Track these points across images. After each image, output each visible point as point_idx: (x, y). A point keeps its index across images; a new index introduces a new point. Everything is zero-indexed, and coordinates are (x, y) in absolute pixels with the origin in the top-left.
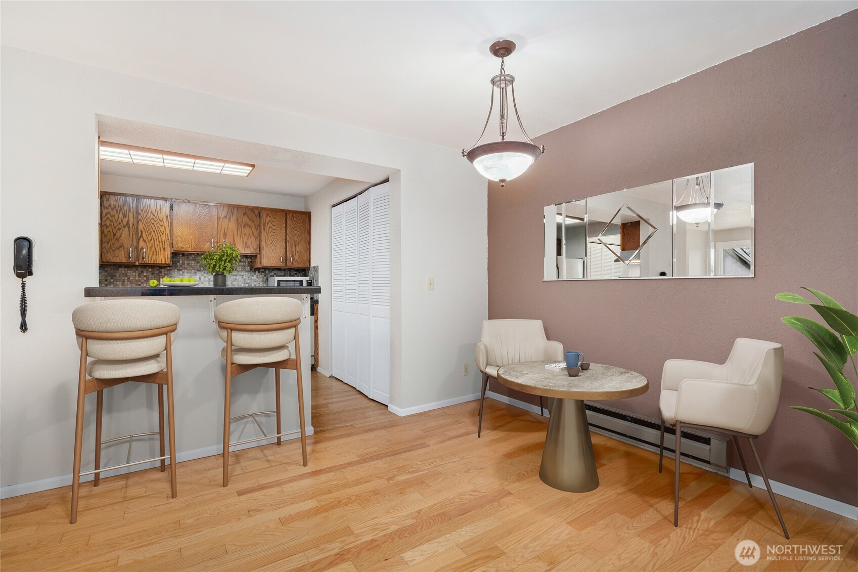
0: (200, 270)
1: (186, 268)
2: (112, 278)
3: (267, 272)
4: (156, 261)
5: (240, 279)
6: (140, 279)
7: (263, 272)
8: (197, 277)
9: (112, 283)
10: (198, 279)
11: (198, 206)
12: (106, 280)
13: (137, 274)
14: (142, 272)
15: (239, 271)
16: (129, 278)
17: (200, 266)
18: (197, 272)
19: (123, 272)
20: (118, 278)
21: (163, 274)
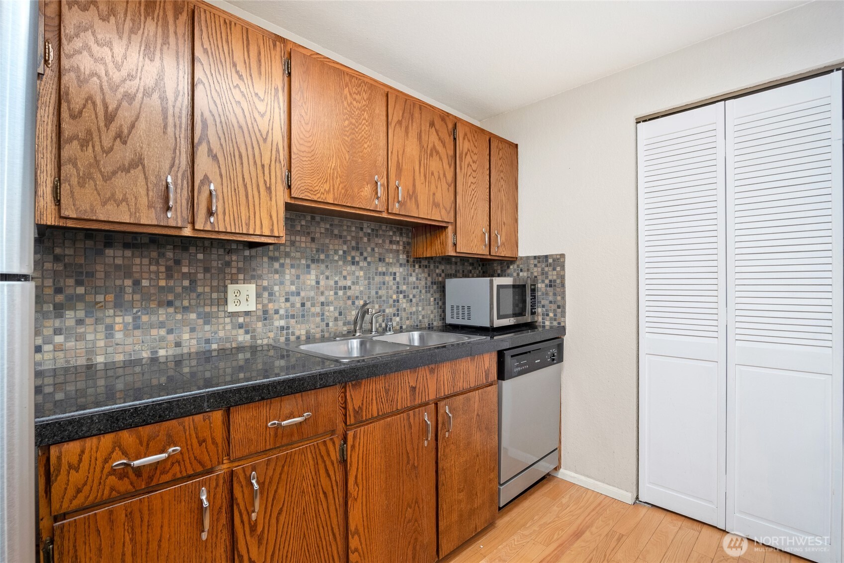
0: (318, 261)
1: (287, 255)
2: (79, 283)
3: (432, 266)
4: (248, 225)
5: (391, 283)
6: (171, 283)
7: (426, 267)
8: (310, 279)
9: (80, 298)
10: (314, 283)
11: (347, 78)
12: (58, 291)
13: (163, 269)
14: (178, 262)
15: (388, 264)
16: (137, 283)
17: (318, 251)
18: (313, 266)
19: (119, 261)
20: (100, 283)
21: (234, 271)
